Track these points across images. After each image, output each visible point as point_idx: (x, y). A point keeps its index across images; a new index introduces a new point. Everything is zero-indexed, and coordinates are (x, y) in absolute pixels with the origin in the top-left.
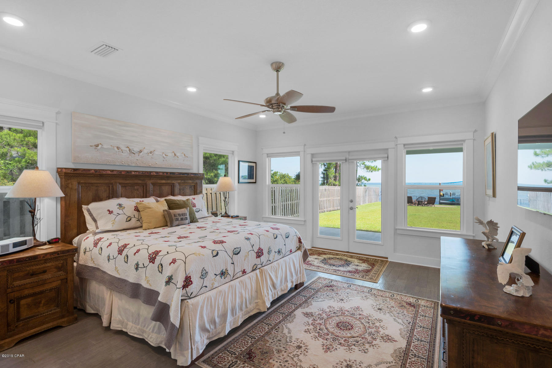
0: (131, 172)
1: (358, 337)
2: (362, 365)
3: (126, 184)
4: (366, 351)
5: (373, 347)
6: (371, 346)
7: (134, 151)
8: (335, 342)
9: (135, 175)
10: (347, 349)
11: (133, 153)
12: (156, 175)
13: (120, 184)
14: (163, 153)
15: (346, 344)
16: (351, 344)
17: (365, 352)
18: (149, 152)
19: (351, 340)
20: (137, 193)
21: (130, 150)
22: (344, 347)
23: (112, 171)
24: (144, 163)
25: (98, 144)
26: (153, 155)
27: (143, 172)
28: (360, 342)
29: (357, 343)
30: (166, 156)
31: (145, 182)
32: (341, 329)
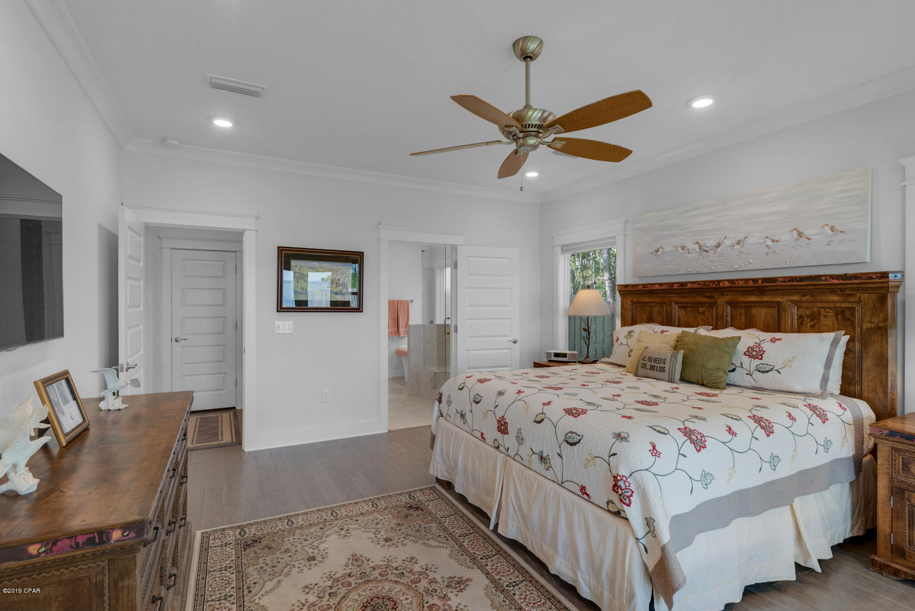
0: (686, 283)
1: (339, 603)
2: (298, 570)
3: (686, 303)
4: (307, 590)
5: (301, 603)
6: (307, 602)
7: (706, 247)
8: (359, 573)
9: (692, 289)
10: (334, 575)
11: (706, 251)
12: (729, 287)
13: (676, 303)
14: (767, 237)
15: (343, 579)
16: (335, 584)
17: (307, 587)
18: (734, 243)
19: (343, 591)
20: (702, 319)
21: (700, 248)
22: (341, 574)
23: (661, 284)
24: (724, 265)
25: (659, 249)
26: (742, 246)
27: (704, 282)
28: (327, 596)
29: (329, 592)
30: (775, 243)
31: (714, 300)
32: (378, 598)
